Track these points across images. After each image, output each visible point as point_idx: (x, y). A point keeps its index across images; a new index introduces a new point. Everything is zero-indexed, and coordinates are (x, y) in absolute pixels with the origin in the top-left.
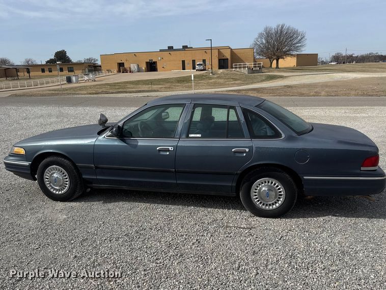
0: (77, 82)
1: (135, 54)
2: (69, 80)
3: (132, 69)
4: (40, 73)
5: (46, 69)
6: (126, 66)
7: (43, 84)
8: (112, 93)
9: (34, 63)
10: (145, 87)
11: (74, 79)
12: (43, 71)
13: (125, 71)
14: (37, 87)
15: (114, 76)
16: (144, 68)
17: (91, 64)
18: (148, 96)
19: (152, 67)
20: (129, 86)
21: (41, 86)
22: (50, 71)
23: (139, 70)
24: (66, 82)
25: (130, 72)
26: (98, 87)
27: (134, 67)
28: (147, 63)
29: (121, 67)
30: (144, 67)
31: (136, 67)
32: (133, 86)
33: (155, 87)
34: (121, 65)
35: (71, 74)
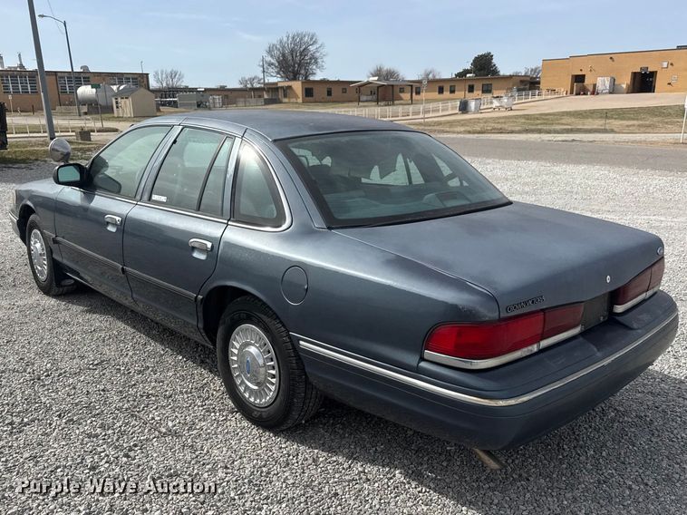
0: (478, 110)
1: (612, 57)
2: (464, 108)
3: (600, 87)
4: (436, 95)
5: (447, 87)
6: (588, 82)
7: (418, 113)
8: (512, 132)
9: (437, 77)
10: (597, 123)
11: (472, 105)
12: (441, 90)
13: (583, 91)
14: (407, 118)
15: (556, 100)
16: (624, 86)
17: (525, 79)
18: (573, 140)
19: (644, 82)
20: (566, 120)
21: (414, 117)
22: (452, 91)
23: (614, 90)
24: (457, 111)
25: (593, 93)
26: (503, 120)
27: (603, 83)
28: (635, 74)
29: (579, 84)
30: (625, 82)
31: (607, 84)
32: (573, 120)
33: (615, 123)
34: (579, 79)
35: (469, 96)
